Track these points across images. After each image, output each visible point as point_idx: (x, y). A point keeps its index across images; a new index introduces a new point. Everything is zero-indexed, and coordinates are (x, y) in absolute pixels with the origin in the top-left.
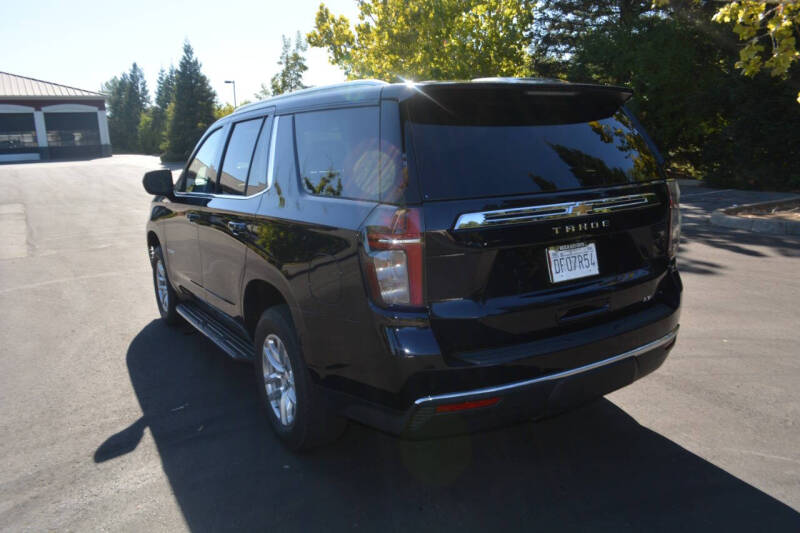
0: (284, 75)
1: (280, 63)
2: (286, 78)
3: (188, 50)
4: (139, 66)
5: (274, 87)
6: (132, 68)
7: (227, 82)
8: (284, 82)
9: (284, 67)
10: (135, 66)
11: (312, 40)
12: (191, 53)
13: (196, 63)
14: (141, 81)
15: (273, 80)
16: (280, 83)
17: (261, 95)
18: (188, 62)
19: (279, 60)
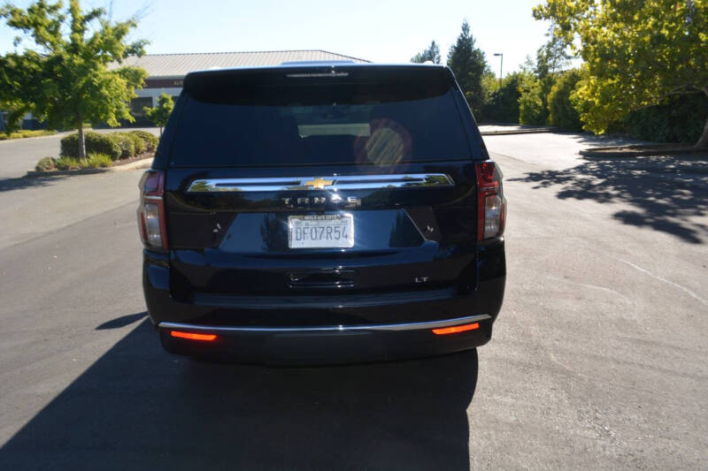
0: (550, 46)
1: (548, 35)
2: (551, 49)
3: (466, 28)
4: (436, 44)
5: (539, 57)
6: (431, 45)
7: (496, 55)
8: (548, 52)
9: (550, 39)
10: (433, 43)
11: (537, 14)
12: (468, 30)
13: (471, 39)
14: (437, 56)
15: (539, 51)
16: (545, 54)
17: (525, 65)
18: (464, 39)
19: (547, 32)
